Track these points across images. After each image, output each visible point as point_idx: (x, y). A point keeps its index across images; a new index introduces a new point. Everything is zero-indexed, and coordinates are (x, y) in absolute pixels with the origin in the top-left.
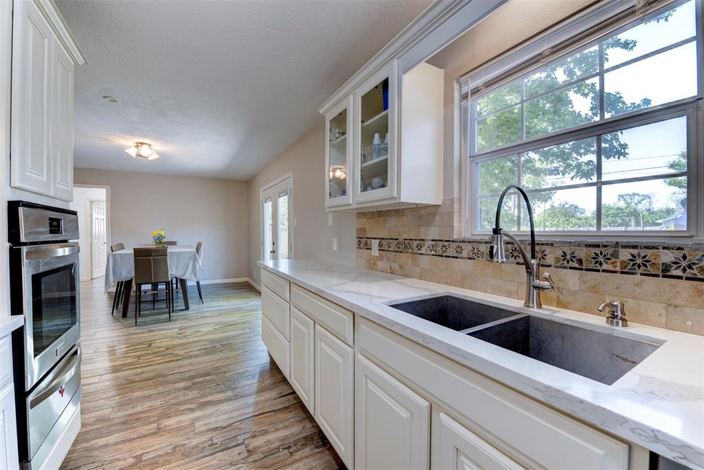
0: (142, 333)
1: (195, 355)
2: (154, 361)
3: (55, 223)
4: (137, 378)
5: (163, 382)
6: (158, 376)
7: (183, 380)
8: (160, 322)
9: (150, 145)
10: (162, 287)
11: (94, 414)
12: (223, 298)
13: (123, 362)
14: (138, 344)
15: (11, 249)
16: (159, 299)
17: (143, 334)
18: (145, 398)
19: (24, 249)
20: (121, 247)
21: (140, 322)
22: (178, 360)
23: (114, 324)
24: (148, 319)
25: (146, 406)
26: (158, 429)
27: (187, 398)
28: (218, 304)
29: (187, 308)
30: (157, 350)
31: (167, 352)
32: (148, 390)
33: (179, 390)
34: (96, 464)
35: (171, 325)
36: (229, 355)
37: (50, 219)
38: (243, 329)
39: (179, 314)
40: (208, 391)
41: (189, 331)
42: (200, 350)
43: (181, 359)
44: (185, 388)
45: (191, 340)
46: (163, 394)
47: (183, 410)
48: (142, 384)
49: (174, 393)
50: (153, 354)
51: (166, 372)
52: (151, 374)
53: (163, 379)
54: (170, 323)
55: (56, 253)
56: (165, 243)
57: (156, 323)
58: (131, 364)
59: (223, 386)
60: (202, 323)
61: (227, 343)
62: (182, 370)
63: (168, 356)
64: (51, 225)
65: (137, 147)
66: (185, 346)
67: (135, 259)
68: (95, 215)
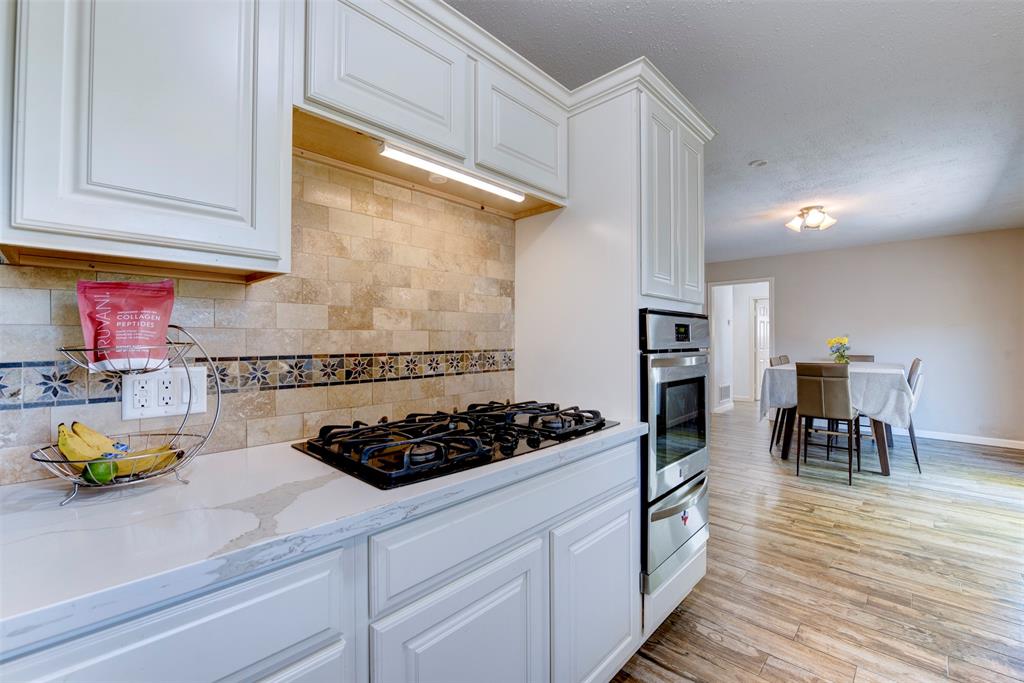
0: (803, 489)
1: (884, 557)
2: (813, 536)
3: (682, 330)
4: (785, 549)
5: (820, 573)
6: (813, 560)
7: (853, 587)
8: (833, 480)
9: (822, 207)
10: (843, 427)
11: (726, 567)
12: (970, 473)
13: (770, 519)
14: (796, 502)
15: (641, 355)
16: (839, 445)
17: (804, 491)
18: (789, 581)
19: (651, 357)
20: (784, 360)
21: (803, 472)
22: (851, 551)
23: (770, 465)
24: (816, 471)
25: (788, 593)
26: (797, 636)
27: (852, 618)
28: (957, 482)
29: (886, 472)
30: (820, 522)
31: (835, 531)
32: (795, 572)
33: (843, 599)
34: (716, 627)
35: (851, 491)
36: (960, 588)
37: (677, 325)
38: (1011, 552)
39: (867, 478)
40: (895, 630)
41: (879, 512)
42: (894, 552)
43: (856, 552)
44: (853, 602)
45: (881, 529)
46: (817, 591)
47: (842, 634)
48: (789, 561)
49: (834, 598)
50: (814, 524)
51: (827, 560)
52: (806, 554)
53: (820, 569)
54: (850, 488)
55: (684, 362)
56: (849, 357)
57: (827, 481)
58: (780, 526)
59: (930, 640)
60: (910, 506)
61: (960, 563)
62: (854, 570)
63: (834, 538)
64: (678, 332)
65: (802, 215)
66: (868, 535)
67: (798, 379)
68: (759, 319)
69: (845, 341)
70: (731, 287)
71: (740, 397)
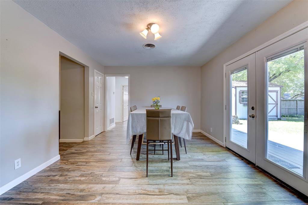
20: (135, 107)
29: (178, 158)
65: (148, 29)
67: (147, 119)
68: (124, 93)
69: (159, 99)
70: (114, 77)
71: (118, 121)
